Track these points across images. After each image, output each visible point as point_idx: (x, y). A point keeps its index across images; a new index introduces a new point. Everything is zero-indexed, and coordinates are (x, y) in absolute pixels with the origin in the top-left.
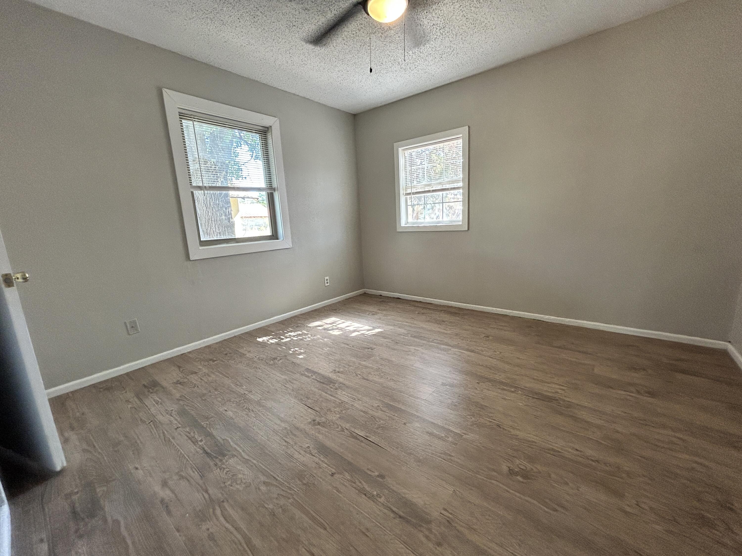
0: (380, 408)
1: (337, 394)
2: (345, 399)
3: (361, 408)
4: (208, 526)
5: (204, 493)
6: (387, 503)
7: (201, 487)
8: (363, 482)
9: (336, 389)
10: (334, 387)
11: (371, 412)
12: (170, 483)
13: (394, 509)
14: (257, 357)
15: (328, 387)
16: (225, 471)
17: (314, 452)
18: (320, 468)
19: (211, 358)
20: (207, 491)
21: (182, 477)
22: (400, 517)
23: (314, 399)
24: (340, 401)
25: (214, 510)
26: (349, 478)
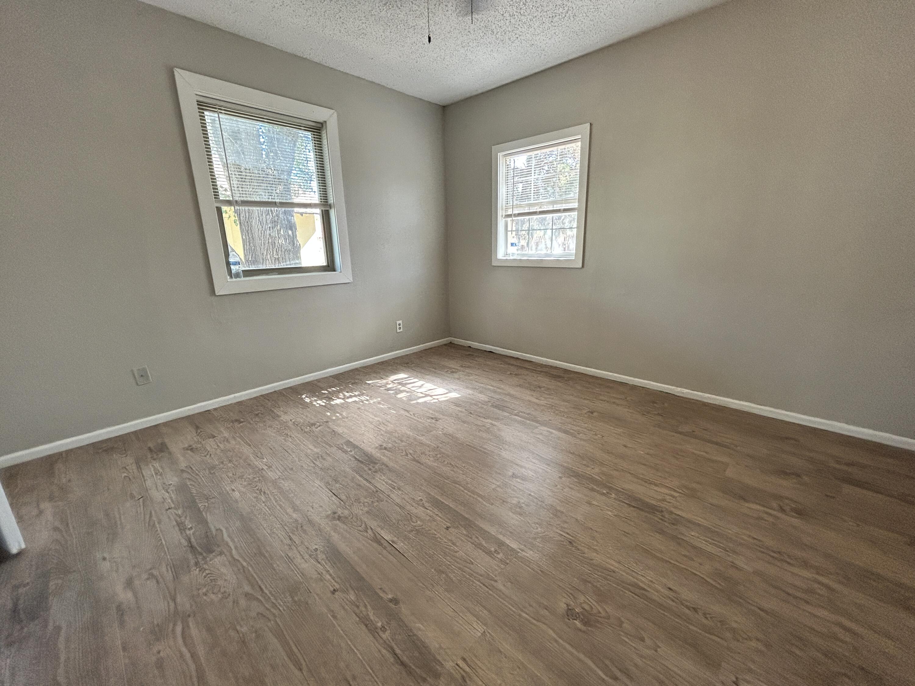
0: (423, 504)
1: (374, 478)
2: (382, 486)
3: (398, 501)
4: (160, 648)
5: (170, 601)
6: (391, 641)
7: (169, 593)
8: (369, 607)
9: (374, 472)
10: (374, 469)
11: (408, 507)
12: (137, 582)
13: (398, 651)
14: (293, 421)
15: (366, 469)
16: (204, 574)
17: (321, 556)
18: (321, 580)
19: (237, 418)
20: (174, 600)
21: (152, 576)
22: (403, 664)
23: (343, 483)
24: (375, 490)
25: (175, 625)
26: (353, 598)
